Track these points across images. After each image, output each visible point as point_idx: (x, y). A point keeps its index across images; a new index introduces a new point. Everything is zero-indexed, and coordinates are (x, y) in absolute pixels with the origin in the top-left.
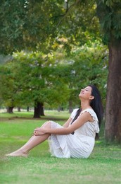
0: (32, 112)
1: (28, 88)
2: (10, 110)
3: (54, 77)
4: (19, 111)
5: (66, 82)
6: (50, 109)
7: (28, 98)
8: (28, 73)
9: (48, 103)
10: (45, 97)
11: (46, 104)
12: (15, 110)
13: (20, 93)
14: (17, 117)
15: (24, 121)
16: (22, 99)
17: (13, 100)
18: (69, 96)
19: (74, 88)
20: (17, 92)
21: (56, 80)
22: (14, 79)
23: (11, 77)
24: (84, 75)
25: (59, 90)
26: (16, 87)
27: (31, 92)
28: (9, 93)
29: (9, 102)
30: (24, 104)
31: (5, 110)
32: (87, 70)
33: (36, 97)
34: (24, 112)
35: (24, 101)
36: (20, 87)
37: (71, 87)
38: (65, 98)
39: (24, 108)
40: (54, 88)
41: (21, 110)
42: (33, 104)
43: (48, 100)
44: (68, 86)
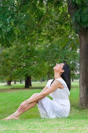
0: (24, 84)
1: (21, 66)
2: (9, 83)
3: (37, 57)
4: (15, 83)
5: (45, 61)
6: (35, 81)
7: (20, 74)
8: (20, 56)
9: (34, 76)
10: (32, 72)
11: (33, 78)
12: (12, 83)
13: (15, 70)
14: (14, 88)
15: (19, 91)
16: (17, 75)
17: (11, 76)
18: (48, 71)
19: (50, 65)
20: (14, 70)
21: (39, 60)
22: (11, 60)
23: (9, 59)
24: (57, 55)
25: (41, 67)
26: (12, 66)
27: (22, 69)
28: (8, 70)
29: (8, 78)
30: (18, 78)
31: (6, 83)
32: (59, 52)
33: (26, 73)
34: (18, 84)
35: (18, 76)
36: (15, 66)
37: (48, 64)
38: (45, 73)
39: (18, 82)
40: (38, 66)
41: (17, 83)
42: (24, 78)
43: (34, 74)
44: (47, 64)
